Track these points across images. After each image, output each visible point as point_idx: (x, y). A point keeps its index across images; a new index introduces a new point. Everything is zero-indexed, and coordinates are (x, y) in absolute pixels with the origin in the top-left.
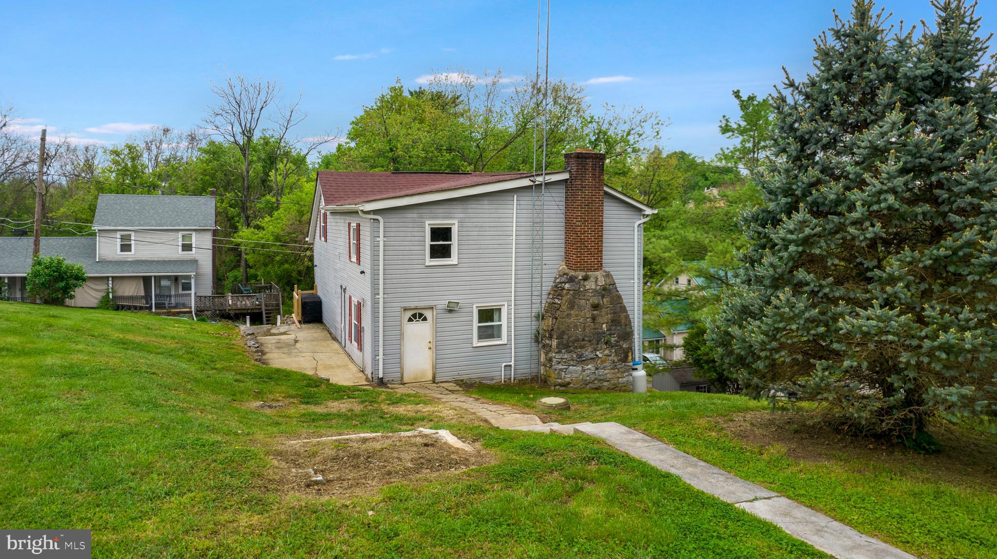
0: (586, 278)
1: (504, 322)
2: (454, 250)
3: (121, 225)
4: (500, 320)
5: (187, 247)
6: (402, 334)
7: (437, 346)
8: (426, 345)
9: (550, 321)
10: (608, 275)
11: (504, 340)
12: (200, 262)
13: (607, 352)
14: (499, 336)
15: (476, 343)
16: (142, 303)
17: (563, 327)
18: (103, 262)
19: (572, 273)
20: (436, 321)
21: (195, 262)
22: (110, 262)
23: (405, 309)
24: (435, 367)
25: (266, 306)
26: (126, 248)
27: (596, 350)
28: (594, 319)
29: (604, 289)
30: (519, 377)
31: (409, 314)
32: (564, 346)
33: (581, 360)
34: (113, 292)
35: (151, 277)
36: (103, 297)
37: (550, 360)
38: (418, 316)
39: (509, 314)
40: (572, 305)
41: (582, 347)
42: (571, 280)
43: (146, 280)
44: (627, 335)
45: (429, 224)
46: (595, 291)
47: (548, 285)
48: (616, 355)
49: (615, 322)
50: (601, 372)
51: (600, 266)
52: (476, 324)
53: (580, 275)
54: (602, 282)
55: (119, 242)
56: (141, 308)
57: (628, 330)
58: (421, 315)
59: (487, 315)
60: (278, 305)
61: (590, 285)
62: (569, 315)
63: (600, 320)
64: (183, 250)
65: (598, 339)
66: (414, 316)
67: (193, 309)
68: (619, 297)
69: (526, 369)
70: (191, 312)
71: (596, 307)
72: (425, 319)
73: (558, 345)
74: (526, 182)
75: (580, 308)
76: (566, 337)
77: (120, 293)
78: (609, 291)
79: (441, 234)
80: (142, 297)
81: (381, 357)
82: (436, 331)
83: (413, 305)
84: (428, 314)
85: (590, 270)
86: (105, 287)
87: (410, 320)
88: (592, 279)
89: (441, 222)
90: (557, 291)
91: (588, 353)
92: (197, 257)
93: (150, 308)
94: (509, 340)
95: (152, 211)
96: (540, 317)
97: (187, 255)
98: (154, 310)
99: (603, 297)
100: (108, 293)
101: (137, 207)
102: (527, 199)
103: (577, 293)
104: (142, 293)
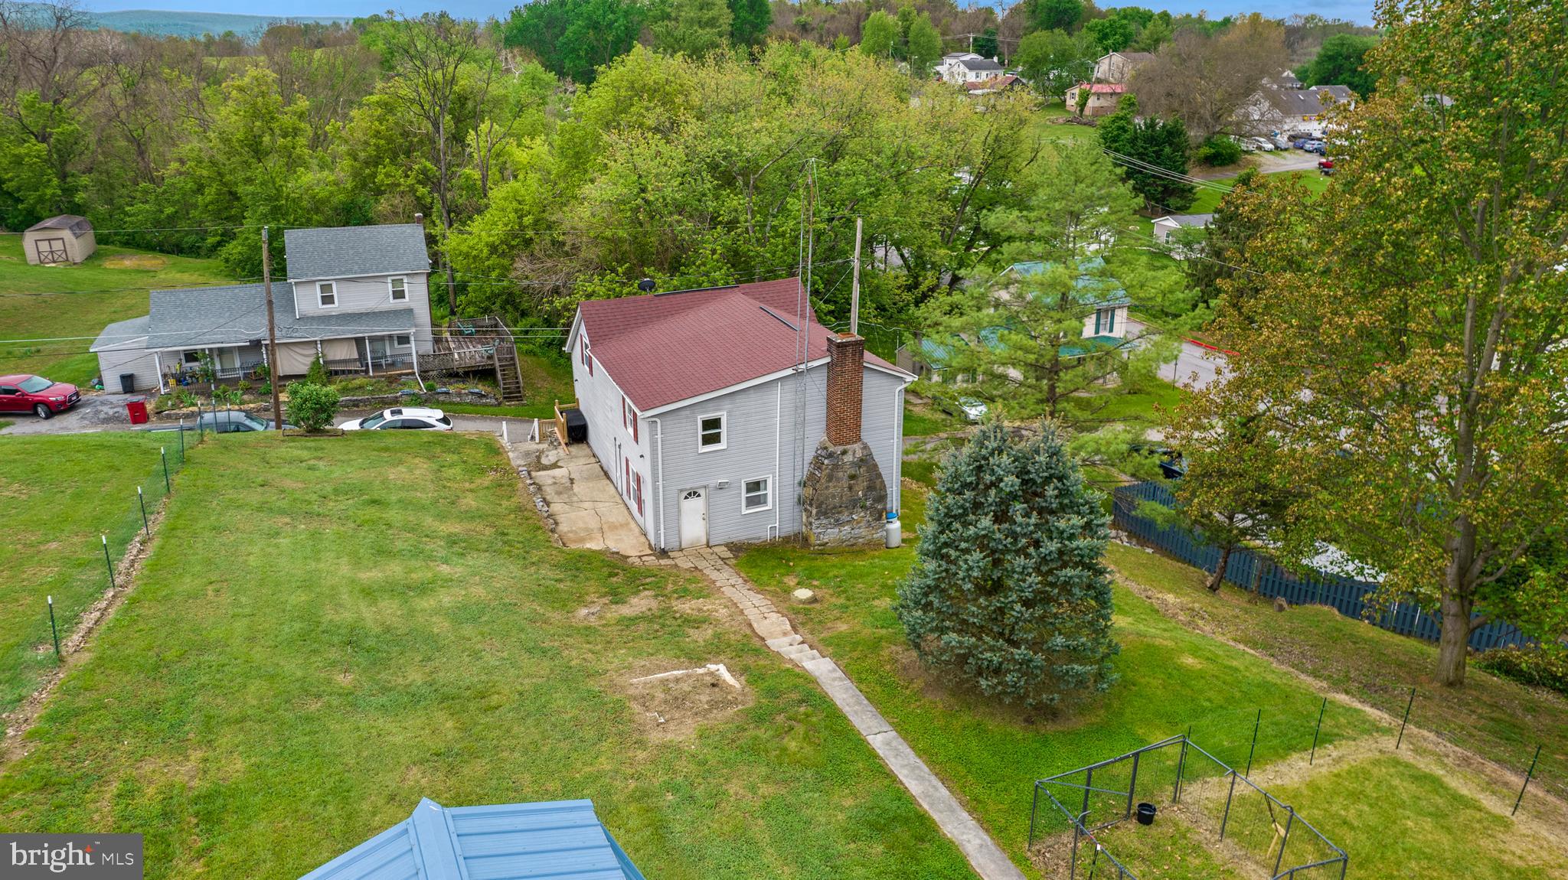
0: (844, 453)
1: (769, 491)
2: (724, 437)
3: (319, 275)
4: (765, 489)
5: (399, 295)
6: (679, 511)
7: (708, 518)
8: (700, 517)
9: (810, 491)
10: (865, 447)
11: (769, 507)
12: (416, 311)
13: (862, 514)
14: (765, 502)
15: (745, 511)
16: (357, 366)
17: (821, 499)
18: (304, 319)
19: (831, 449)
20: (708, 498)
21: (409, 311)
22: (313, 318)
23: (681, 491)
24: (708, 534)
25: (499, 360)
26: (328, 300)
27: (852, 514)
28: (850, 488)
29: (861, 460)
30: (782, 535)
31: (685, 494)
32: (823, 513)
33: (838, 523)
34: (324, 356)
35: (364, 338)
36: (314, 363)
37: (811, 524)
38: (693, 494)
39: (774, 483)
40: (830, 478)
41: (839, 513)
42: (830, 455)
43: (359, 342)
44: (882, 498)
45: (700, 418)
46: (853, 463)
47: (809, 456)
48: (871, 515)
49: (870, 488)
50: (856, 531)
51: (859, 439)
52: (744, 495)
53: (839, 449)
54: (859, 454)
55: (319, 295)
56: (356, 372)
57: (883, 493)
58: (695, 493)
59: (754, 486)
60: (512, 359)
61: (849, 458)
62: (827, 488)
63: (856, 488)
64: (394, 298)
65: (854, 504)
66: (690, 494)
67: (416, 370)
68: (876, 466)
69: (789, 529)
70: (414, 373)
71: (852, 477)
72: (699, 496)
73: (817, 513)
74: (790, 371)
75: (838, 480)
76: (824, 506)
77: (330, 357)
78: (867, 462)
79: (712, 424)
80: (355, 360)
81: (662, 531)
82: (708, 505)
83: (688, 486)
84: (702, 492)
85: (849, 443)
86: (313, 351)
87: (686, 498)
88: (850, 453)
89: (711, 415)
90: (817, 463)
91: (844, 517)
92: (412, 305)
93: (367, 372)
94: (774, 505)
95: (351, 252)
96: (803, 484)
97: (400, 304)
98: (371, 374)
99: (860, 467)
100: (318, 358)
101: (332, 247)
102: (790, 385)
103: (836, 467)
104: (356, 356)
